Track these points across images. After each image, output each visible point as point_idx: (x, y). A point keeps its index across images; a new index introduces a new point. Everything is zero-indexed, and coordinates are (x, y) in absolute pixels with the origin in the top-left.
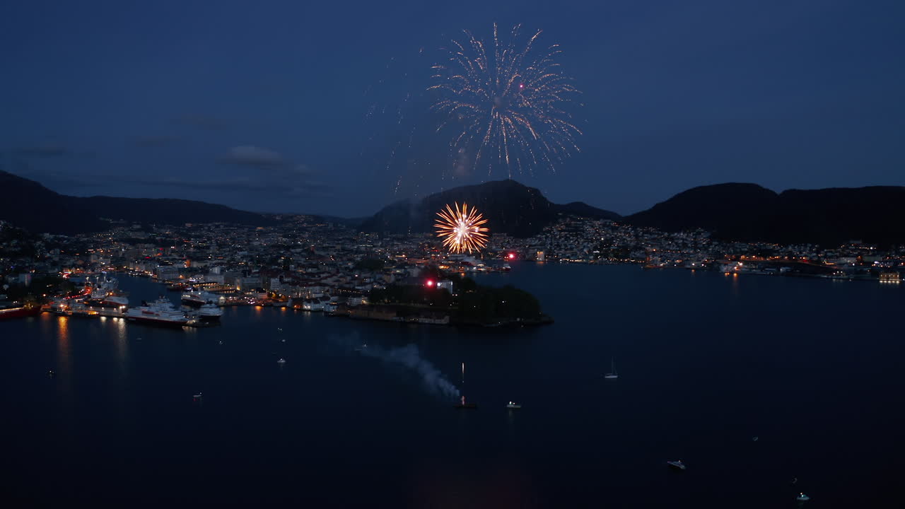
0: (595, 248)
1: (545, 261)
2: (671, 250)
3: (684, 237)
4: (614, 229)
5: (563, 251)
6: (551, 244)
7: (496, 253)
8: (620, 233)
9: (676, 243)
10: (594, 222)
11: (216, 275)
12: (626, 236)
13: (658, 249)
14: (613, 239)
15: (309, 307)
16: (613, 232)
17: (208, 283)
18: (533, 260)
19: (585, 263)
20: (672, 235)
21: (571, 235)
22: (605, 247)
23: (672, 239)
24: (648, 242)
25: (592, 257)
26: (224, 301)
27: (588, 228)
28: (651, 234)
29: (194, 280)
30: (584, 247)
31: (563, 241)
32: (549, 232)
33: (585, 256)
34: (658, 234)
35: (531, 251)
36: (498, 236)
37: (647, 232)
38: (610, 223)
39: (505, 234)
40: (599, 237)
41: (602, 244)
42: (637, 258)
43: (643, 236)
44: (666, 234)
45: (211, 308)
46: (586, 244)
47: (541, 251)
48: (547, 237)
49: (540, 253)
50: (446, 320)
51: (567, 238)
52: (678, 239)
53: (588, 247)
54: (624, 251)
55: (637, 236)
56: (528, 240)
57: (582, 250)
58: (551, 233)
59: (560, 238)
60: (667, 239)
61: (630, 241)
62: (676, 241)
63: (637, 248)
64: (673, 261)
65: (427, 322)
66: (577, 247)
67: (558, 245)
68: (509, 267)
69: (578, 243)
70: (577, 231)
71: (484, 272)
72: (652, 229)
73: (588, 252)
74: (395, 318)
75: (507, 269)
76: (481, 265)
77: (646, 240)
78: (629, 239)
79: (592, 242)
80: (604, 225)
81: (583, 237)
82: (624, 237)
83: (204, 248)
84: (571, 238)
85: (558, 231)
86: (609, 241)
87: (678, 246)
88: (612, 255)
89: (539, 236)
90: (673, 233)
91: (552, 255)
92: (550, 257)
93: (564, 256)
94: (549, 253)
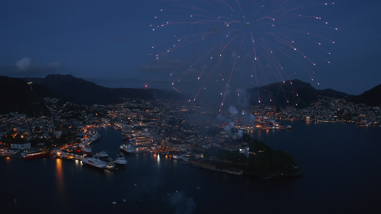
0: (335, 115)
1: (310, 121)
2: (372, 116)
3: (379, 109)
4: (344, 104)
5: (319, 116)
6: (314, 112)
7: (287, 117)
8: (347, 106)
9: (374, 112)
10: (335, 100)
11: (145, 132)
12: (350, 108)
13: (365, 115)
14: (344, 109)
15: (176, 157)
16: (344, 105)
17: (142, 137)
18: (304, 121)
19: (330, 123)
20: (373, 108)
21: (324, 107)
22: (339, 113)
23: (373, 110)
24: (361, 111)
25: (333, 119)
26: (138, 151)
27: (332, 104)
28: (362, 107)
29: (135, 135)
30: (330, 114)
31: (319, 111)
32: (313, 106)
33: (330, 119)
34: (366, 107)
35: (304, 116)
36: (289, 107)
37: (361, 106)
38: (343, 100)
39: (293, 107)
40: (337, 109)
41: (339, 112)
42: (356, 121)
43: (358, 108)
44: (370, 107)
45: (121, 160)
46: (330, 112)
47: (309, 116)
48: (312, 109)
49: (308, 117)
50: (241, 173)
51: (322, 109)
52: (375, 110)
53: (332, 114)
54: (349, 116)
55: (355, 108)
56: (303, 109)
57: (329, 115)
58: (314, 106)
59: (318, 109)
60: (370, 110)
61: (352, 110)
62: (374, 111)
63: (355, 115)
64: (373, 122)
65: (231, 173)
66: (326, 114)
67: (317, 113)
68: (291, 127)
69: (327, 112)
70: (327, 105)
71: (278, 129)
72: (363, 105)
73: (331, 116)
74: (215, 169)
75: (290, 128)
76: (277, 125)
77: (360, 110)
78: (351, 110)
79: (334, 111)
80: (340, 102)
81: (329, 108)
82: (349, 109)
83: (156, 112)
84: (324, 109)
85: (318, 105)
86: (342, 111)
87: (376, 114)
88: (343, 118)
89: (308, 108)
90: (373, 107)
91: (314, 118)
92: (312, 119)
93: (320, 119)
94: (312, 117)
